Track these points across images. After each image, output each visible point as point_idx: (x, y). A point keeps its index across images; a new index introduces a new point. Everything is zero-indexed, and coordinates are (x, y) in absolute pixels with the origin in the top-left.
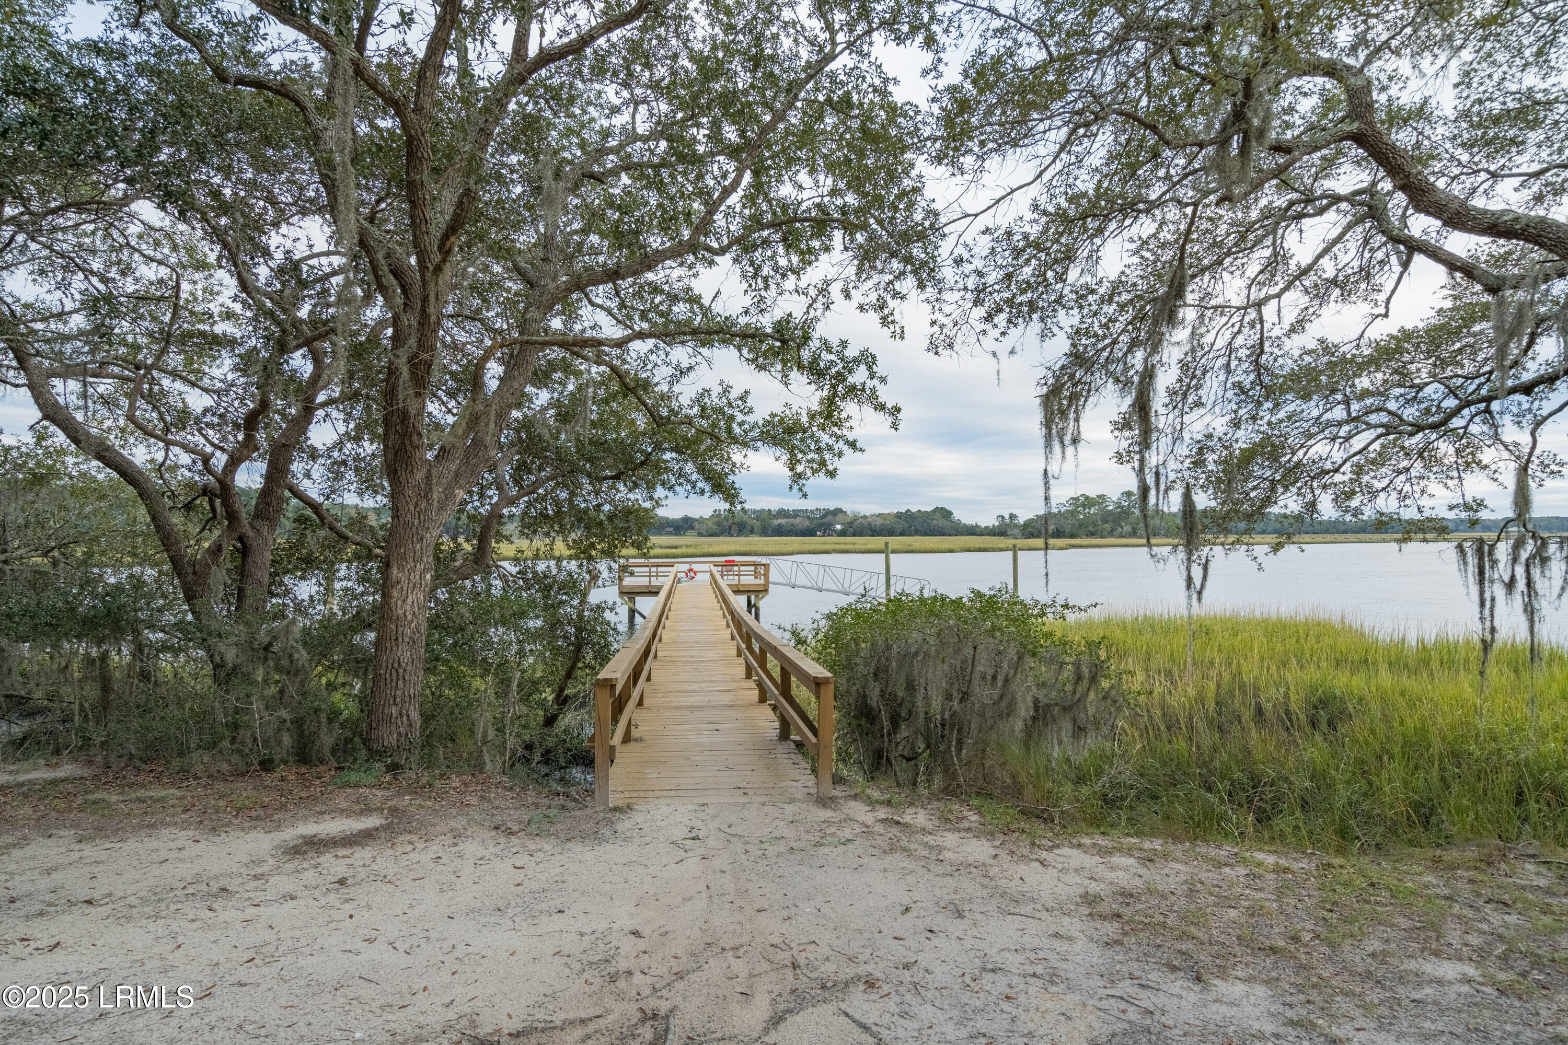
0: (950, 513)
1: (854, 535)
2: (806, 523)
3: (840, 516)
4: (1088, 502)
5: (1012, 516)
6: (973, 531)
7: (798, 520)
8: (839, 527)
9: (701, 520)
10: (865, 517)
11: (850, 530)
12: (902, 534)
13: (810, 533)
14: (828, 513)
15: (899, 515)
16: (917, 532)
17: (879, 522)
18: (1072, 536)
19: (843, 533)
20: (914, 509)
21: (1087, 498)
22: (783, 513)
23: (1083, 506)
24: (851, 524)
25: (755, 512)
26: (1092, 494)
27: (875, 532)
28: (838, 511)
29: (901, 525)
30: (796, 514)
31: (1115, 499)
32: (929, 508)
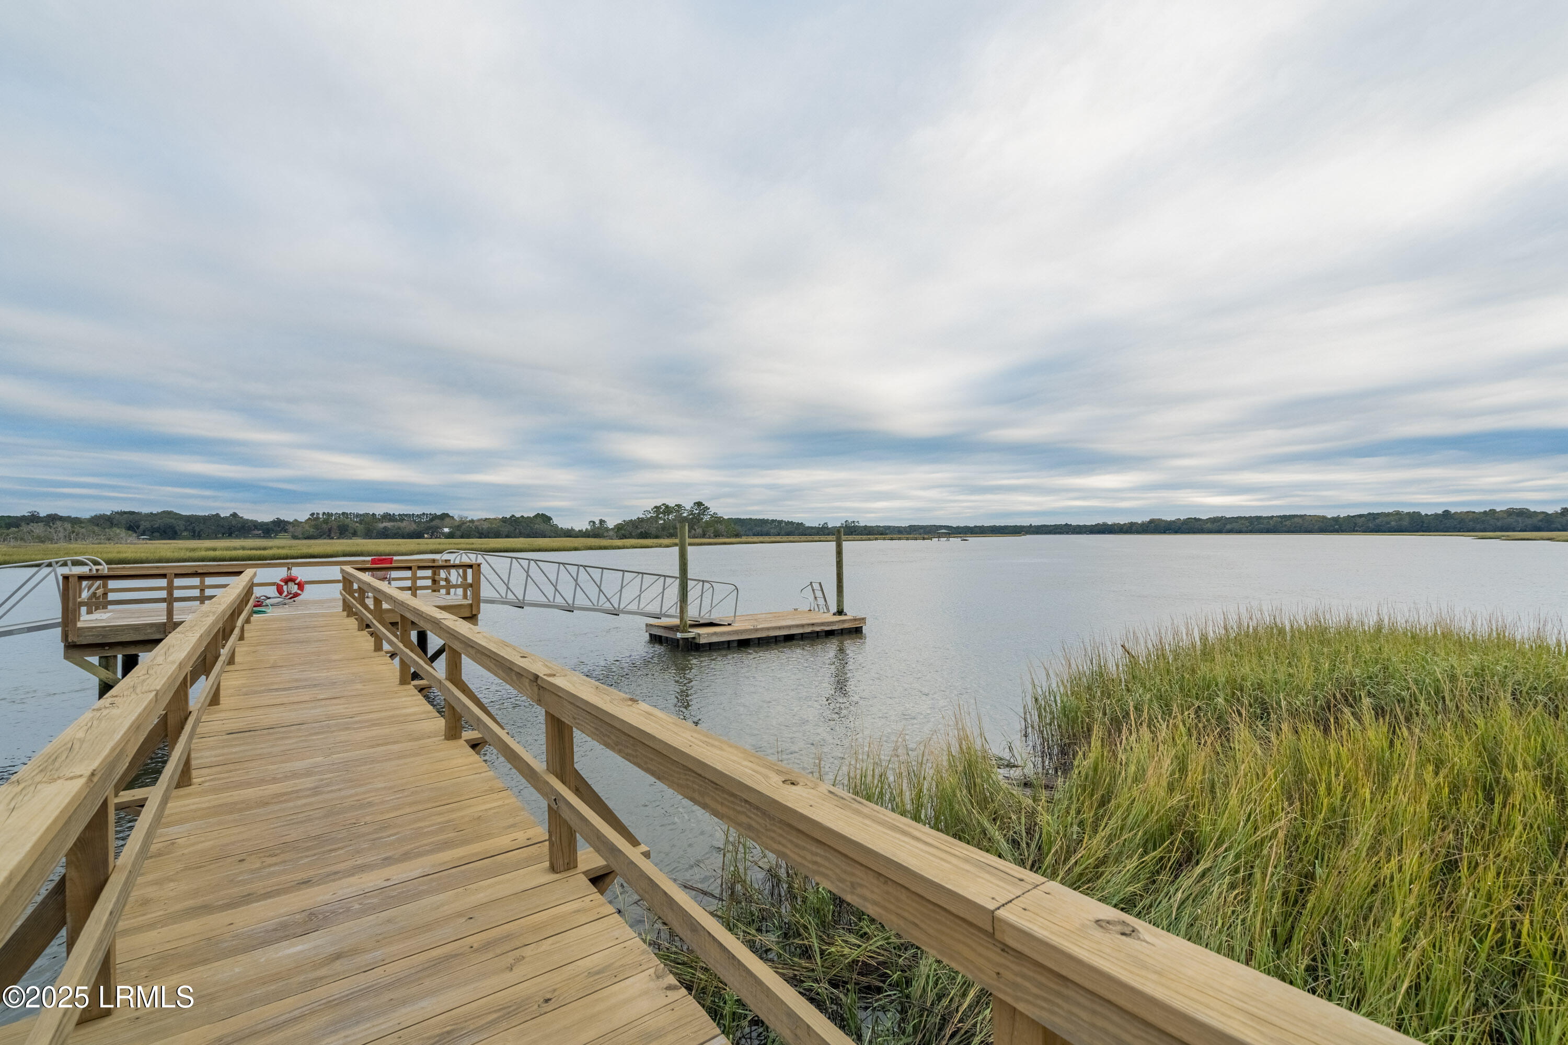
0: (550, 519)
1: (462, 537)
2: (414, 527)
3: (447, 520)
4: (668, 510)
5: (602, 522)
6: (569, 534)
7: (404, 524)
8: (446, 530)
9: (296, 523)
10: (472, 521)
11: (458, 533)
12: (507, 536)
13: (418, 535)
14: (435, 517)
15: (504, 520)
16: (521, 535)
17: (486, 526)
18: (657, 537)
19: (450, 536)
20: (518, 515)
21: (667, 507)
22: (387, 517)
23: (664, 513)
24: (459, 527)
25: (358, 515)
26: (672, 504)
27: (482, 534)
28: (445, 516)
29: (506, 529)
30: (402, 517)
31: (688, 508)
32: (532, 515)
